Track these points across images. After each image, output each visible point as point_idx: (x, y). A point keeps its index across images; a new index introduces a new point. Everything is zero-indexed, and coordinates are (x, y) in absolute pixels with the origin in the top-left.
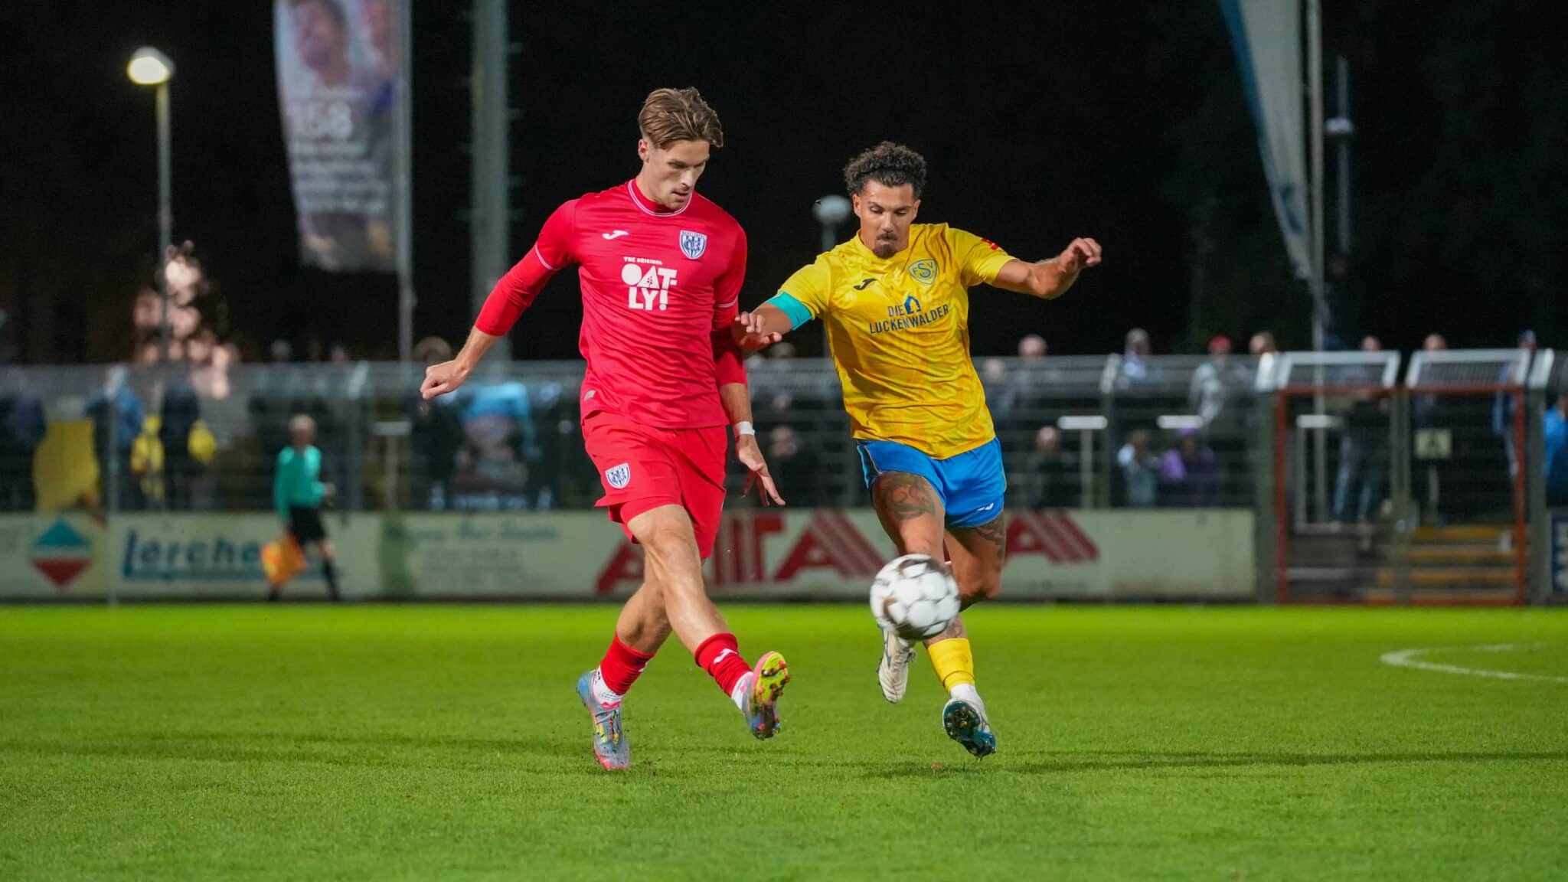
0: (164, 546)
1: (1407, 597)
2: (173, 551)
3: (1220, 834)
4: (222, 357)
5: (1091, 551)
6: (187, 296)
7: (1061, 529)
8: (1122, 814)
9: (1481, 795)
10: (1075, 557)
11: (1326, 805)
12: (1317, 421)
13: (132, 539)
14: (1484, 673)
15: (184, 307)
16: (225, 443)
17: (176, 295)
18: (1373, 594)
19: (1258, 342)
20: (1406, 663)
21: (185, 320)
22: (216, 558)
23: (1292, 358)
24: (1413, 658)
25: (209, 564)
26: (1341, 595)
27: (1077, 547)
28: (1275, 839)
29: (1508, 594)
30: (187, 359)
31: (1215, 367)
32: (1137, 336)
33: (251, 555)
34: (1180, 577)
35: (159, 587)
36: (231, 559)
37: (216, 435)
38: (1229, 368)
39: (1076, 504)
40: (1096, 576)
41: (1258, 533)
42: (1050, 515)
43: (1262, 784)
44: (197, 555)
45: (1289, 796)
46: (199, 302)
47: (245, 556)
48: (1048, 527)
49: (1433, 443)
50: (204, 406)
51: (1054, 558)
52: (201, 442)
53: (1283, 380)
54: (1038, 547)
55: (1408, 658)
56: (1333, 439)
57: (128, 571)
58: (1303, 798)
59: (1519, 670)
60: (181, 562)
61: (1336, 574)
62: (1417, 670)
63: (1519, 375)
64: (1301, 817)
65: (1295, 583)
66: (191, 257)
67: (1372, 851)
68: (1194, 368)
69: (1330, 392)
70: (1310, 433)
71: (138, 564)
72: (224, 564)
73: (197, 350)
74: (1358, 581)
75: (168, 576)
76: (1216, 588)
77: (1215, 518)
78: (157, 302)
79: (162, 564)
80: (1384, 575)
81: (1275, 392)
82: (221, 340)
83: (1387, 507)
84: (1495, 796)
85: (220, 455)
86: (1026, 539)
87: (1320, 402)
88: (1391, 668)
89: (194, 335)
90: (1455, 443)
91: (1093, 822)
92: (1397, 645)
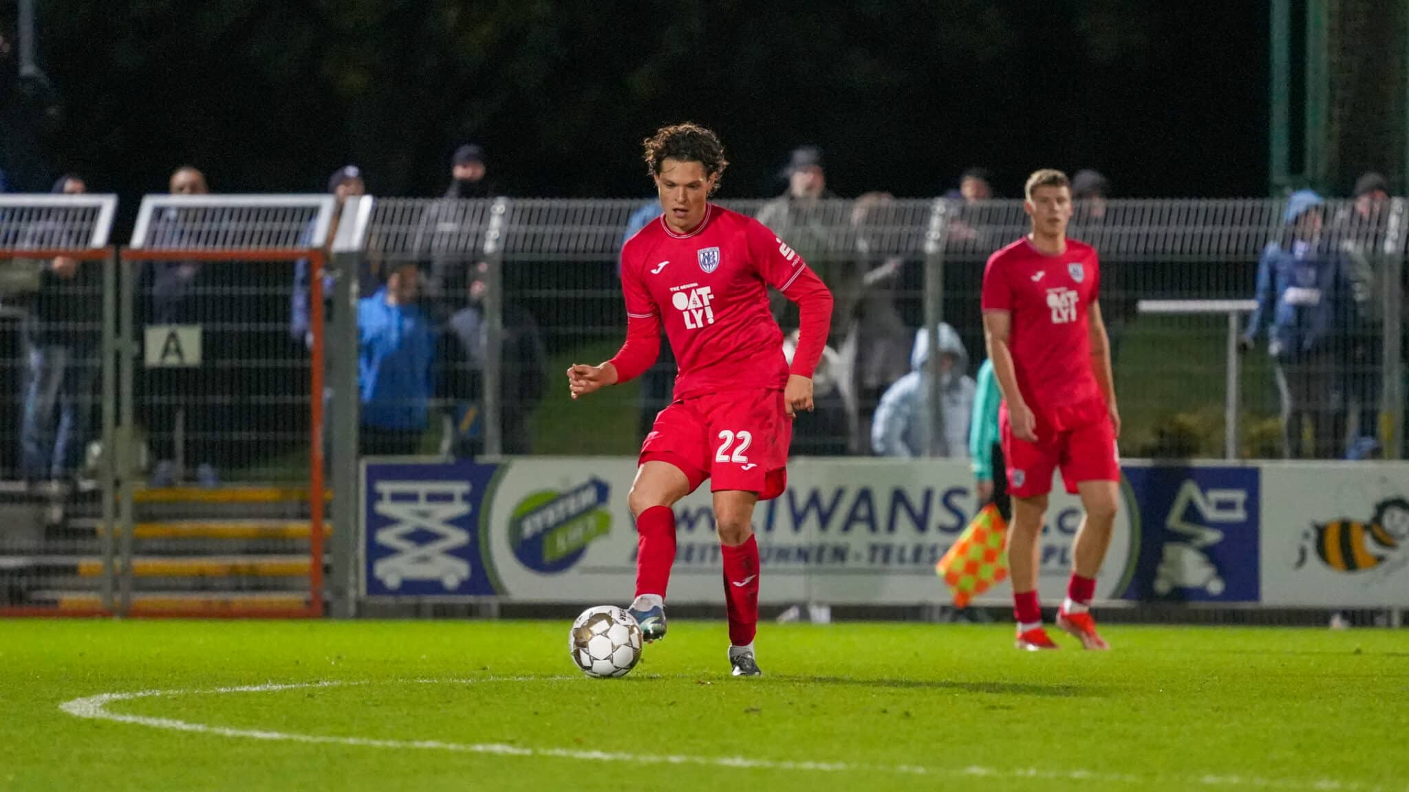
20: (103, 714)
24: (112, 706)
29: (292, 599)
49: (171, 346)
55: (104, 706)
59: (287, 726)
62: (116, 726)
74: (45, 576)
88: (72, 724)
92: (87, 685)
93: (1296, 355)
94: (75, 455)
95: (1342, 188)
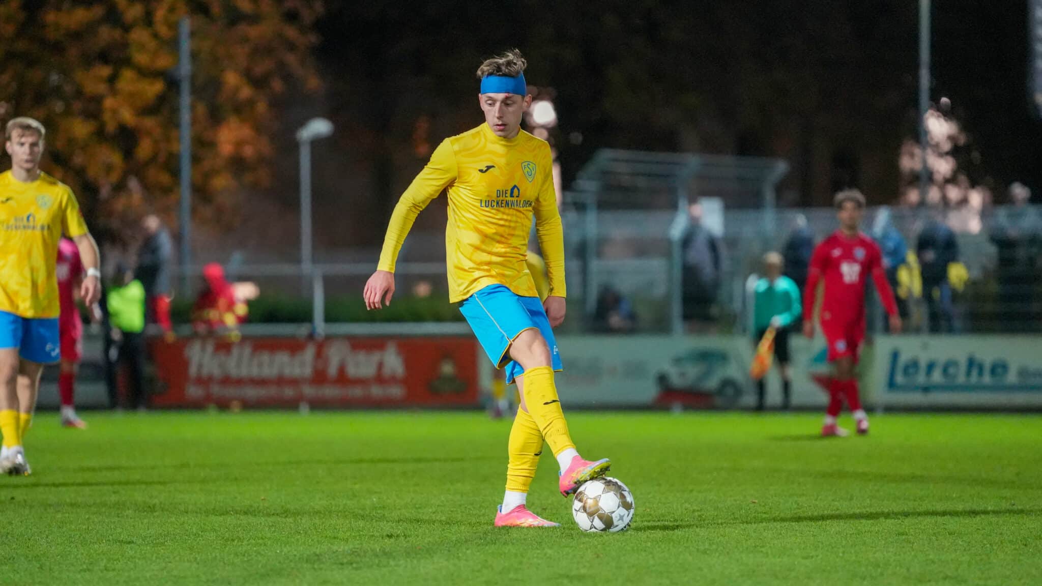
0: (923, 364)
2: (931, 367)
4: (976, 198)
6: (947, 146)
13: (895, 356)
15: (941, 155)
16: (977, 273)
17: (937, 146)
21: (943, 167)
22: (968, 373)
25: (961, 379)
30: (945, 201)
33: (999, 370)
35: (916, 398)
36: (981, 373)
37: (968, 267)
44: (951, 370)
46: (956, 152)
47: (993, 371)
50: (961, 242)
52: (957, 273)
57: (892, 385)
60: (937, 376)
66: (947, 114)
71: (900, 379)
72: (974, 378)
73: (954, 193)
75: (926, 389)
78: (917, 151)
79: (921, 379)
82: (974, 184)
85: (971, 284)
89: (952, 180)
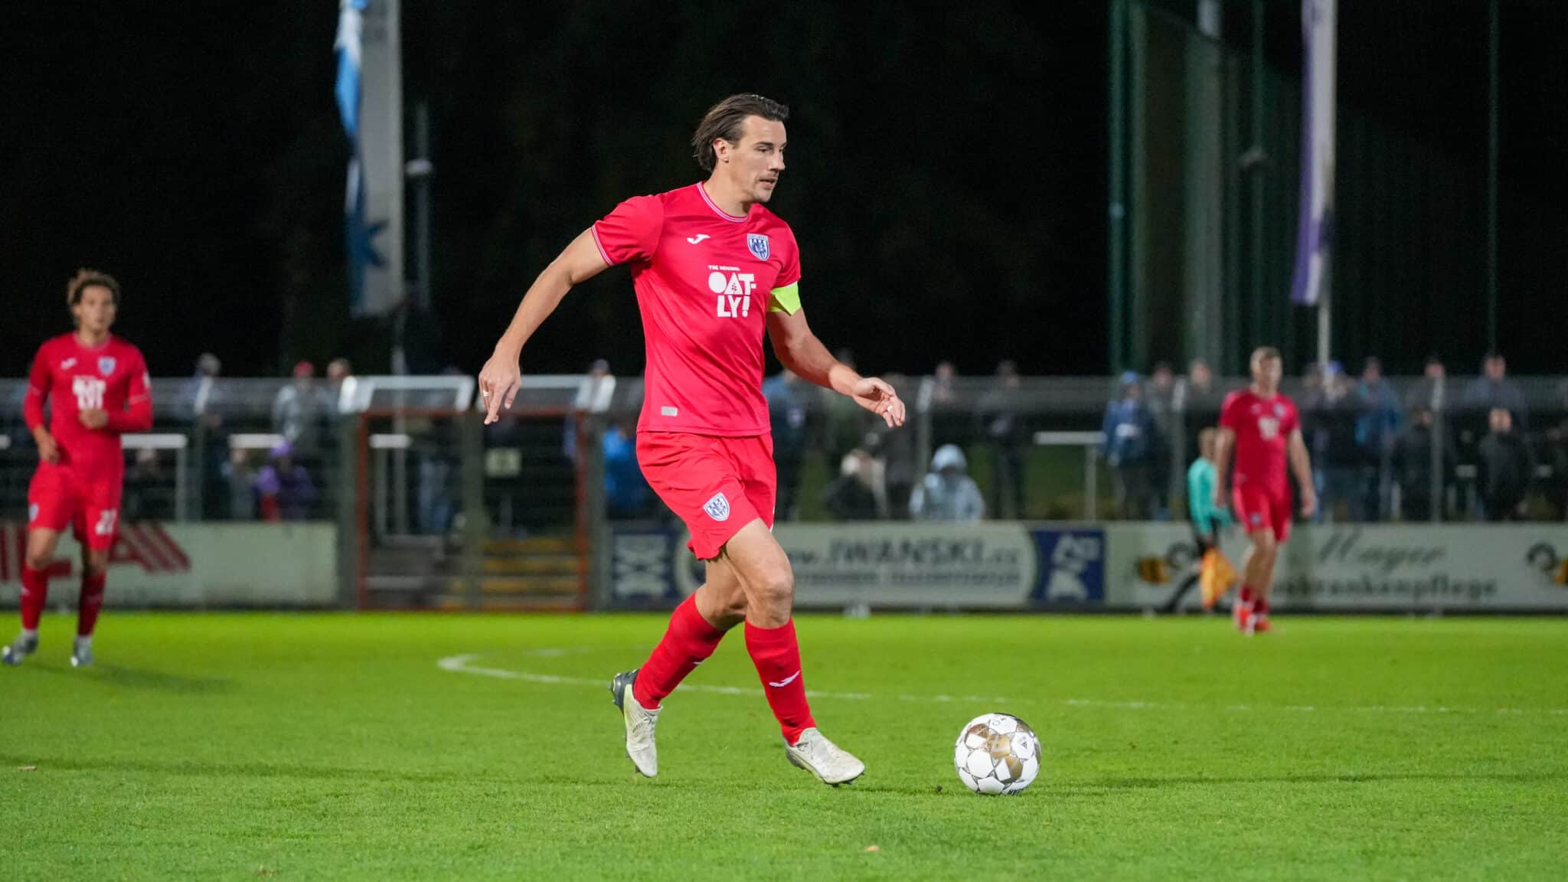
1: (477, 604)
3: (257, 833)
5: (184, 560)
7: (154, 539)
8: (166, 814)
9: (504, 793)
10: (166, 565)
11: (360, 804)
12: (398, 441)
14: (531, 677)
18: (447, 601)
19: (336, 368)
20: (460, 668)
23: (373, 383)
24: (467, 663)
26: (419, 602)
27: (170, 557)
28: (307, 837)
29: (570, 601)
31: (298, 391)
32: (210, 362)
34: (265, 587)
38: (312, 391)
39: (170, 517)
40: (189, 585)
41: (341, 544)
42: (146, 528)
43: (304, 784)
45: (327, 796)
48: (143, 539)
49: (503, 462)
51: (149, 568)
53: (365, 402)
54: (134, 557)
55: (463, 663)
56: (412, 458)
58: (340, 797)
59: (562, 674)
61: (412, 582)
62: (469, 675)
63: (582, 400)
64: (335, 816)
65: (375, 592)
67: (395, 847)
68: (276, 391)
69: (410, 415)
70: (390, 453)
74: (433, 590)
76: (301, 595)
77: (301, 531)
80: (458, 583)
81: (356, 415)
83: (461, 521)
84: (517, 794)
86: (122, 550)
87: (400, 423)
88: (444, 673)
90: (525, 462)
91: (139, 823)
92: (450, 651)
93: (1126, 463)
94: (449, 524)
95: (1148, 371)
